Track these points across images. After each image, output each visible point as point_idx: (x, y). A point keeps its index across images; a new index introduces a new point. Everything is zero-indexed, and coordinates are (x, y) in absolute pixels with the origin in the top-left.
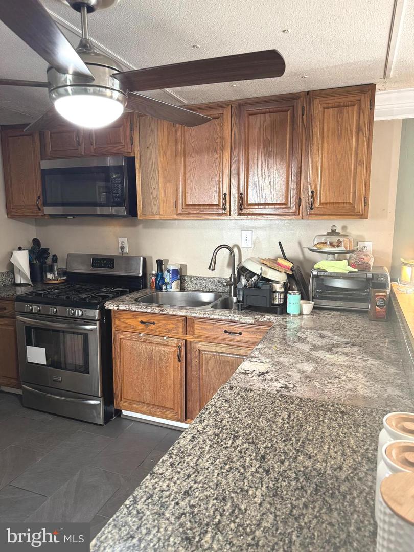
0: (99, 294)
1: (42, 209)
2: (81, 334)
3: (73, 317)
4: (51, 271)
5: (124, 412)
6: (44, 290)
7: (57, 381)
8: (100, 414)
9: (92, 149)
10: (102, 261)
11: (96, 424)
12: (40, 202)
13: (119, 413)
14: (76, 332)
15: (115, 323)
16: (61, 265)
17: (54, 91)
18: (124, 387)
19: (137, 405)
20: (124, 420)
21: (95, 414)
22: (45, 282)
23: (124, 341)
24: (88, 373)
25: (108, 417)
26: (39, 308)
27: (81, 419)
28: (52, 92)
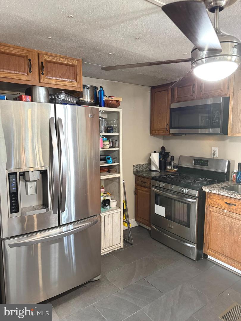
0: (198, 181)
1: (169, 130)
2: (186, 203)
3: (182, 193)
4: (170, 165)
5: (209, 257)
6: (166, 175)
7: (170, 228)
8: (194, 253)
9: (202, 94)
10: (200, 161)
11: (192, 259)
12: (168, 127)
13: (206, 256)
14: (183, 202)
15: (207, 201)
16: (175, 162)
17: (195, 63)
18: (211, 242)
19: (219, 255)
20: (208, 261)
21: (191, 253)
22: (166, 170)
23: (213, 213)
24: (189, 227)
25: (199, 257)
26: (163, 185)
27: (183, 253)
28: (194, 64)
